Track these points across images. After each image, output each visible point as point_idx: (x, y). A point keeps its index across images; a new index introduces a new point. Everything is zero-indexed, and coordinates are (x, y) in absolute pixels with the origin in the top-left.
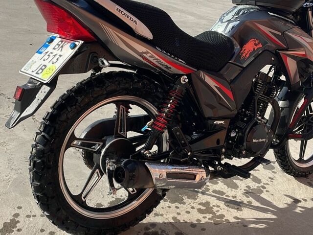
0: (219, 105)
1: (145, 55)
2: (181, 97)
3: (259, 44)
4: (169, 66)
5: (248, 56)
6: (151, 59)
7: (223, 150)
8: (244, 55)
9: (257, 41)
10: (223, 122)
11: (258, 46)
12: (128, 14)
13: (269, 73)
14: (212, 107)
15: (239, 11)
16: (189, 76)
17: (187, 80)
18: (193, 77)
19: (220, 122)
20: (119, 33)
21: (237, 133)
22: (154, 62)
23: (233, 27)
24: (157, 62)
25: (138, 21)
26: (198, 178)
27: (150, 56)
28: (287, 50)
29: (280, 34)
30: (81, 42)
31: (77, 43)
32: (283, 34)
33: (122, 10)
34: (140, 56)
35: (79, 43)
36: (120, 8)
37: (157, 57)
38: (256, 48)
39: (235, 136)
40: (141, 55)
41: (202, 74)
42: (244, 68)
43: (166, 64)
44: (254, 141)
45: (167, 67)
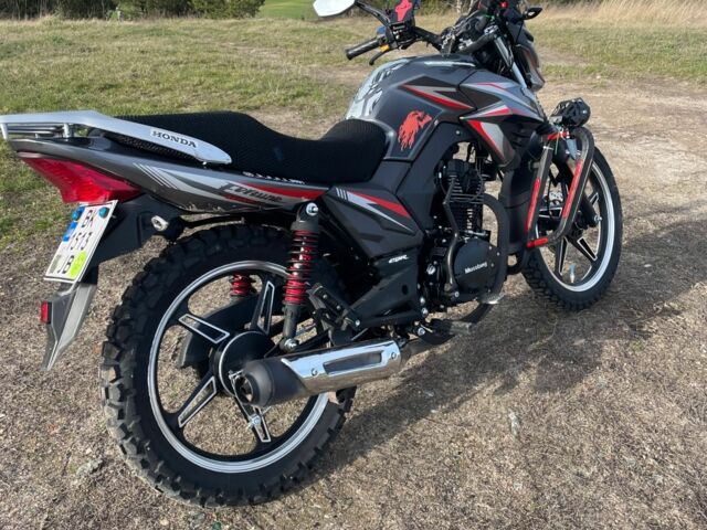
0: (386, 232)
1: (227, 191)
2: (314, 239)
3: (425, 116)
4: (276, 195)
5: (412, 141)
6: (240, 194)
7: (422, 300)
8: (405, 141)
9: (420, 114)
10: (404, 257)
11: (425, 121)
12: (176, 135)
13: (468, 158)
14: (377, 239)
15: (379, 75)
16: (319, 201)
17: (316, 209)
18: (328, 200)
19: (400, 258)
20: (171, 169)
21: (436, 267)
22: (248, 196)
23: (374, 104)
24: (253, 195)
25: (196, 141)
26: (385, 358)
27: (236, 191)
28: (476, 111)
29: (453, 90)
30: (115, 202)
31: (108, 206)
32: (458, 87)
33: (163, 132)
34: (220, 194)
35: (112, 205)
36: (158, 130)
37: (249, 188)
38: (422, 125)
39: (435, 273)
40: (221, 192)
41: (340, 192)
42: (412, 162)
43: (269, 194)
44: (468, 271)
45: (273, 199)
